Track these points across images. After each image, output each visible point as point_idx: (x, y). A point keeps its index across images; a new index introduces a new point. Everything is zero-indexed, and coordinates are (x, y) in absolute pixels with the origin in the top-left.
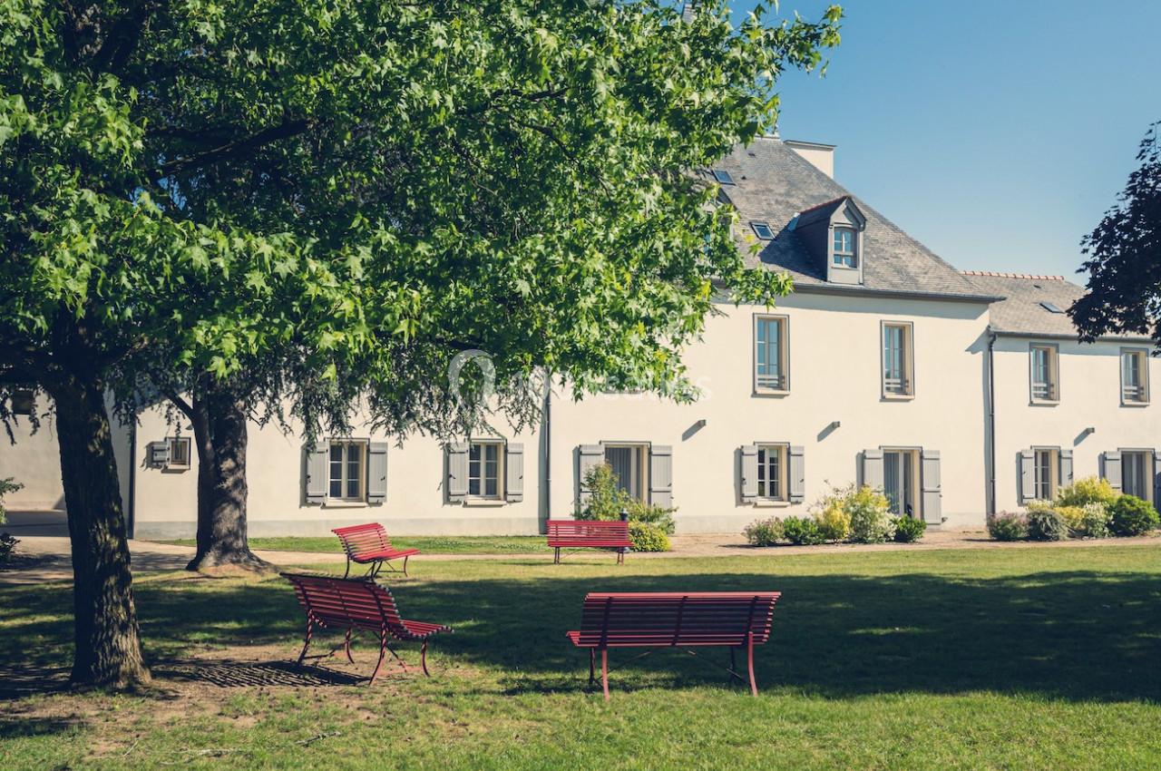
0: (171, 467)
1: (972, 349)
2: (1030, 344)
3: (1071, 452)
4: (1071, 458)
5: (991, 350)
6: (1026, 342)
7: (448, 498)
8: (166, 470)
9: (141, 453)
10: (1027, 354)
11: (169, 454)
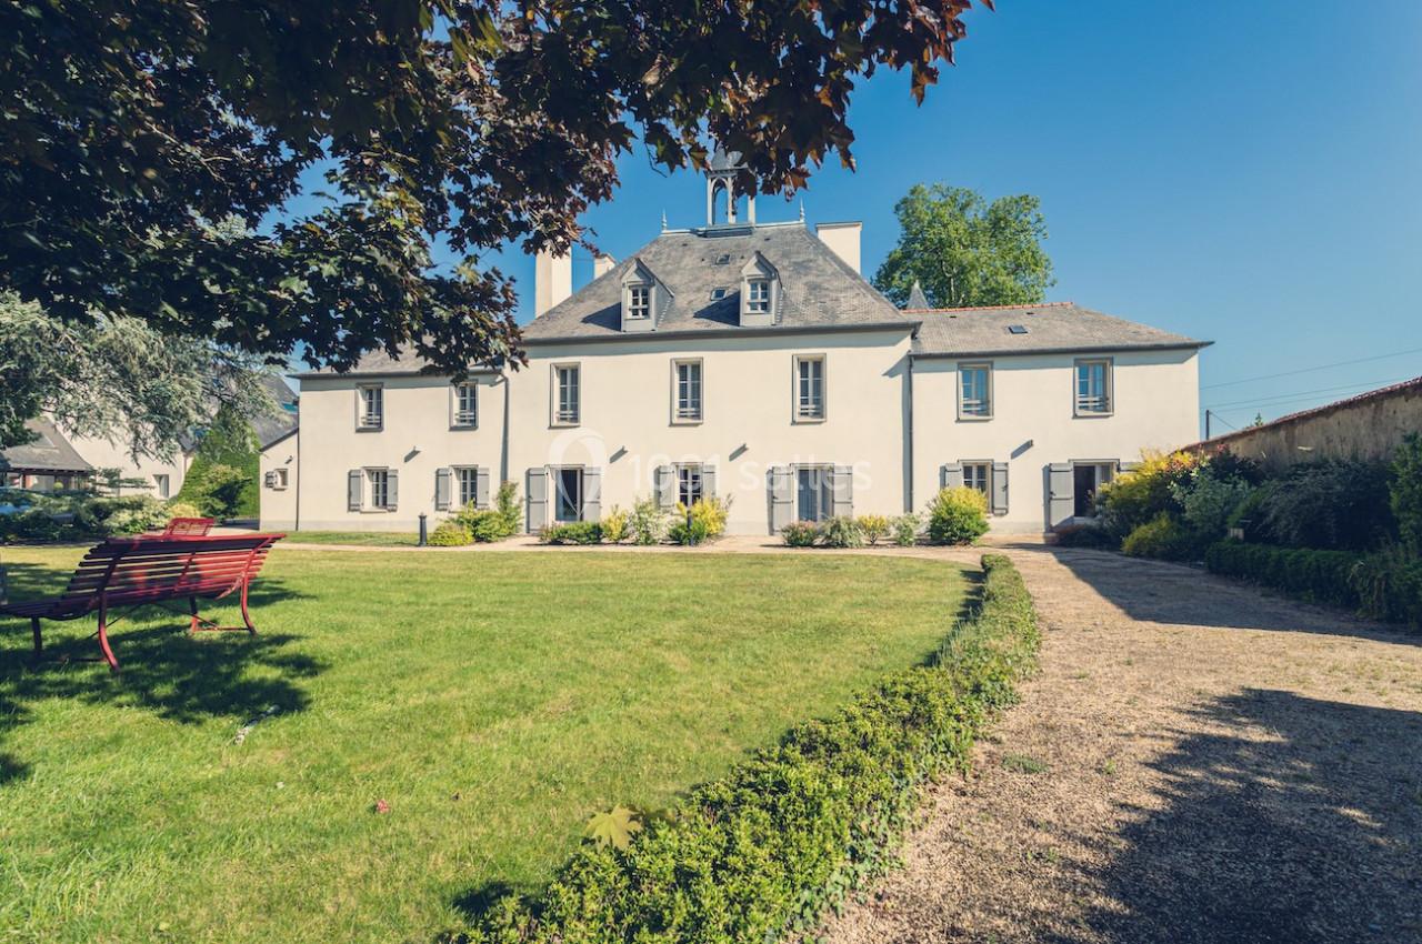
0: (277, 487)
1: (891, 373)
2: (959, 364)
3: (1006, 464)
4: (1006, 471)
5: (910, 372)
6: (954, 363)
8: (275, 489)
9: (262, 479)
10: (955, 373)
11: (275, 480)
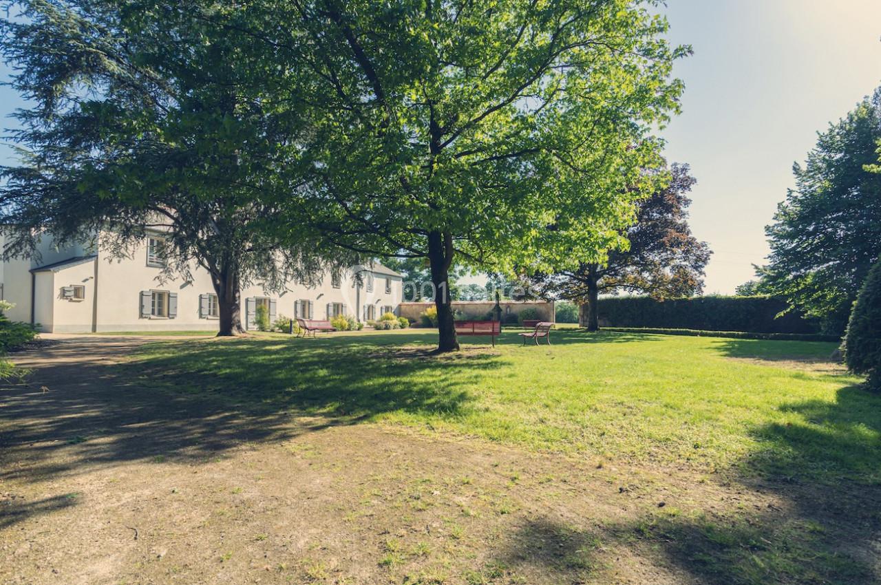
0: (74, 299)
3: (375, 306)
7: (201, 316)
8: (71, 300)
9: (57, 292)
11: (72, 293)
